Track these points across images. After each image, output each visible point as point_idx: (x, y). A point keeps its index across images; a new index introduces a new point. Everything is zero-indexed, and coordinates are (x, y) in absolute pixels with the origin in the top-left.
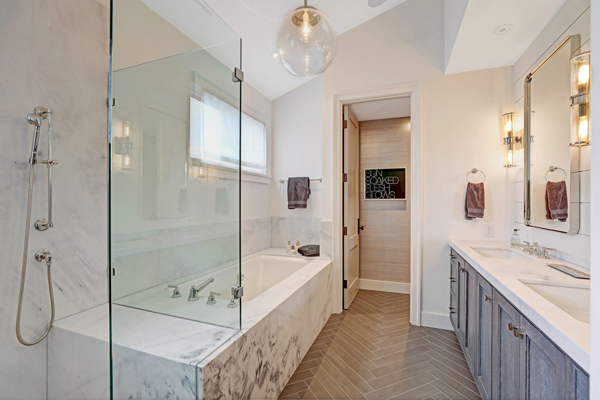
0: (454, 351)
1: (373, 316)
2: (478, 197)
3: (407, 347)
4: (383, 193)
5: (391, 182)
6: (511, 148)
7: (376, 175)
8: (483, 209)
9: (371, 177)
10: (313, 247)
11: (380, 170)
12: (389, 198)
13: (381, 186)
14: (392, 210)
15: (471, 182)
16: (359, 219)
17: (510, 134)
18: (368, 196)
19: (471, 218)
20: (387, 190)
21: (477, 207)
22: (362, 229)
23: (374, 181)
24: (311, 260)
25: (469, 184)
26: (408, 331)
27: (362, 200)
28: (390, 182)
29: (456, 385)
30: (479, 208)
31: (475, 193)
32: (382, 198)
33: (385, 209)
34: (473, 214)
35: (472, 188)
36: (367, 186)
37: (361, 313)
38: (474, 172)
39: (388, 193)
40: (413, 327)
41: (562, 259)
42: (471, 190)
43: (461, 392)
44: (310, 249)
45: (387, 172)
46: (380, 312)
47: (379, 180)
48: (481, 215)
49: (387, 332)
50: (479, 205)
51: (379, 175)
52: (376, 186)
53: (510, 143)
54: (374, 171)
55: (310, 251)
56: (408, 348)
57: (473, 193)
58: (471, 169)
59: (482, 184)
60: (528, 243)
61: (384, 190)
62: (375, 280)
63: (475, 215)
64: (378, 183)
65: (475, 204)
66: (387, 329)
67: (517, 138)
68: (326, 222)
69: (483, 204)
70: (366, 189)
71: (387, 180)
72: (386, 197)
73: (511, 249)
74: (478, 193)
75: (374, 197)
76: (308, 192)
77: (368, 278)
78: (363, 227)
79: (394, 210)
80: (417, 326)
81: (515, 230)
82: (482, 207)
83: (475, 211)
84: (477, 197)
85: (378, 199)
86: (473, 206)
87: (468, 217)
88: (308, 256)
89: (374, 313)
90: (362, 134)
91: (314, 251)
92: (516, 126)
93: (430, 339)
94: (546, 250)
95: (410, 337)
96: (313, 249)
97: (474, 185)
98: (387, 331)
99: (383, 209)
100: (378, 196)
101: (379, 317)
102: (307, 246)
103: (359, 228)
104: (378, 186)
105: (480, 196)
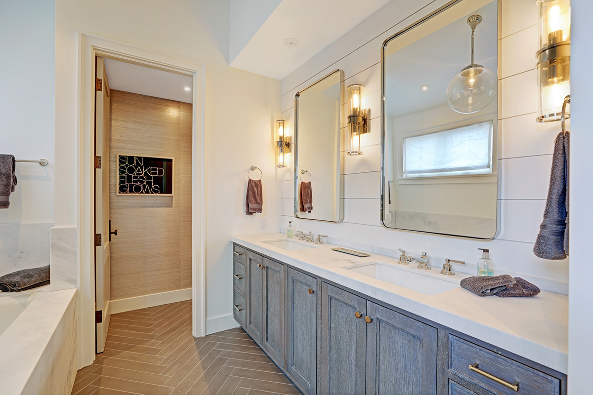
0: (247, 349)
1: (147, 346)
2: (258, 193)
3: (204, 368)
4: (144, 186)
5: (155, 174)
6: (282, 151)
7: (135, 164)
8: (262, 204)
9: (127, 166)
10: (31, 273)
11: (140, 158)
12: (152, 193)
13: (142, 178)
14: (155, 207)
15: (252, 179)
16: (110, 221)
17: (281, 138)
18: (122, 189)
19: (251, 214)
20: (149, 183)
21: (257, 203)
22: (116, 234)
23: (131, 170)
24: (28, 296)
25: (250, 180)
26: (195, 347)
27: (113, 195)
28: (153, 174)
29: (266, 385)
30: (259, 203)
31: (255, 189)
32: (142, 193)
33: (146, 207)
34: (254, 209)
35: (253, 184)
36: (121, 177)
37: (127, 348)
38: (253, 169)
39: (150, 187)
40: (198, 340)
41: (328, 243)
42: (252, 186)
43: (273, 390)
44: (25, 277)
45: (149, 162)
46: (152, 337)
47: (139, 170)
48: (260, 210)
49: (172, 360)
50: (259, 201)
51: (138, 164)
52: (134, 178)
53: (281, 145)
54: (131, 159)
55: (26, 280)
56: (206, 368)
57: (254, 189)
58: (249, 167)
59: (260, 181)
60: (302, 233)
61: (145, 183)
62: (134, 296)
63: (256, 210)
64: (137, 174)
65: (256, 200)
66: (171, 356)
67: (286, 142)
68: (63, 229)
69: (262, 200)
70: (120, 181)
71: (149, 171)
72: (147, 192)
73: (288, 239)
74: (257, 189)
75: (131, 191)
76: (12, 180)
77: (124, 296)
78: (116, 231)
79: (158, 207)
80: (202, 337)
81: (290, 222)
82: (260, 204)
83: (256, 206)
84: (256, 193)
85: (137, 194)
86: (254, 202)
87: (249, 212)
88: (19, 291)
89: (146, 341)
90: (114, 107)
91: (33, 279)
92: (287, 132)
93: (222, 346)
94: (321, 237)
95: (201, 354)
96: (32, 276)
97: (255, 182)
98: (172, 358)
99: (143, 207)
100: (138, 190)
101: (154, 344)
102: (18, 273)
103: (110, 233)
104: (136, 178)
105: (259, 192)
